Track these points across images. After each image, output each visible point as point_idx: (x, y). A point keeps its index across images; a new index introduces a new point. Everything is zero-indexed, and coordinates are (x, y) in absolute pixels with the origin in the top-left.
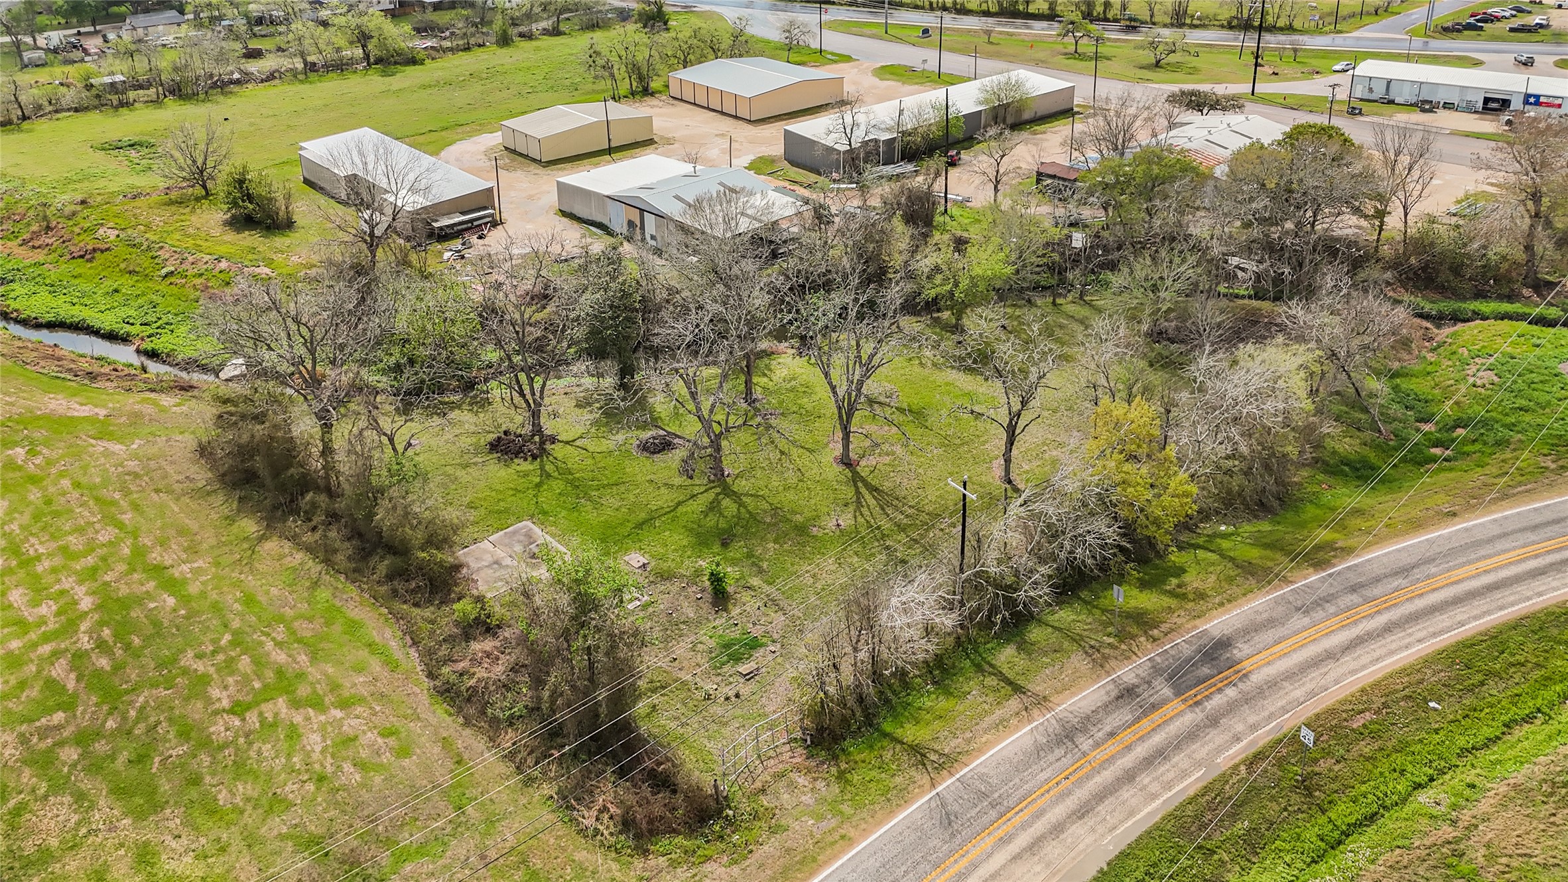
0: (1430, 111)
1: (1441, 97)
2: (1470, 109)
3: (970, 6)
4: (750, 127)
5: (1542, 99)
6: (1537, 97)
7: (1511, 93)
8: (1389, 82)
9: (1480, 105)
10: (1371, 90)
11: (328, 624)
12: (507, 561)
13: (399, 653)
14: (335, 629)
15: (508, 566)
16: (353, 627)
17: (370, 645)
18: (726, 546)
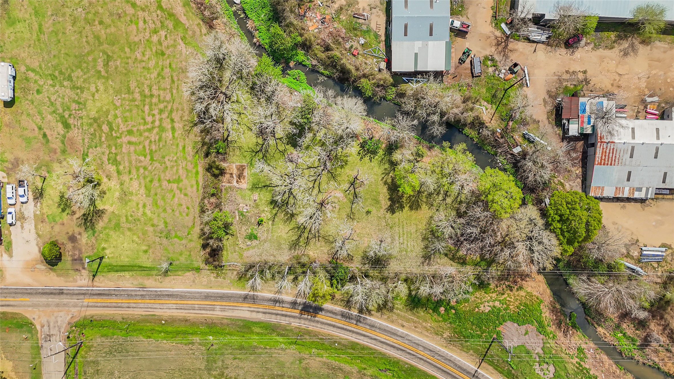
11: (193, 168)
12: (234, 176)
13: (200, 188)
14: (194, 171)
15: (233, 177)
16: (197, 173)
17: (197, 181)
18: (274, 208)
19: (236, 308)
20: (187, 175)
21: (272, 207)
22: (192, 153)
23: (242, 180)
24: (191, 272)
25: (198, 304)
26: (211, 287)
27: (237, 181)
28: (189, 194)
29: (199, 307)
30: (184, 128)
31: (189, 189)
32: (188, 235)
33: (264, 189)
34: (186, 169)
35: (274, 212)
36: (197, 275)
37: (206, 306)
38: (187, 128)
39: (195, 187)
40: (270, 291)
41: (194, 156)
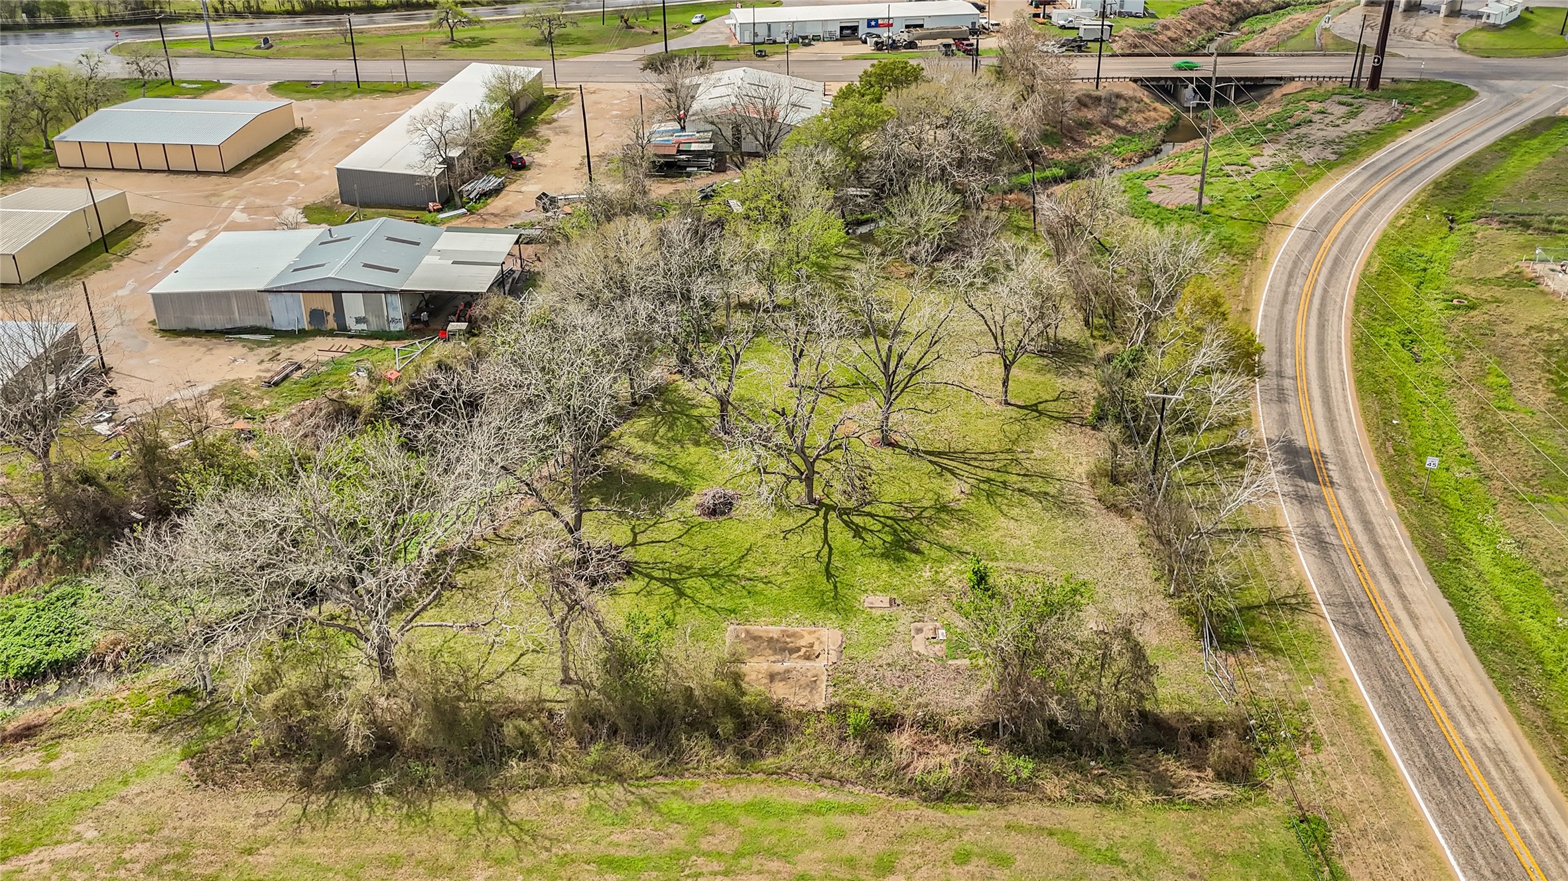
0: (809, 45)
1: (810, 32)
2: (832, 39)
3: (265, 8)
4: (233, 180)
5: (880, 22)
6: (876, 20)
7: (858, 20)
8: (769, 26)
9: (838, 33)
10: (755, 35)
11: (733, 824)
12: (778, 667)
13: (843, 798)
14: (748, 822)
15: (788, 671)
16: (761, 809)
17: (806, 810)
18: (918, 552)
19: (1432, 667)
20: (772, 853)
21: (918, 558)
22: (650, 824)
23: (802, 642)
24: (1344, 863)
25: (1517, 824)
26: (1379, 755)
27: (808, 658)
28: (878, 847)
29: (1530, 818)
30: (501, 861)
31: (852, 847)
32: (1117, 861)
33: (842, 577)
34: (738, 855)
35: (937, 553)
36: (1343, 828)
37: (1502, 785)
38: (506, 845)
39: (837, 820)
40: (1287, 559)
41: (670, 818)
